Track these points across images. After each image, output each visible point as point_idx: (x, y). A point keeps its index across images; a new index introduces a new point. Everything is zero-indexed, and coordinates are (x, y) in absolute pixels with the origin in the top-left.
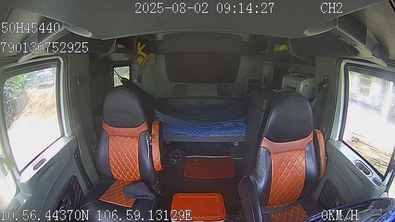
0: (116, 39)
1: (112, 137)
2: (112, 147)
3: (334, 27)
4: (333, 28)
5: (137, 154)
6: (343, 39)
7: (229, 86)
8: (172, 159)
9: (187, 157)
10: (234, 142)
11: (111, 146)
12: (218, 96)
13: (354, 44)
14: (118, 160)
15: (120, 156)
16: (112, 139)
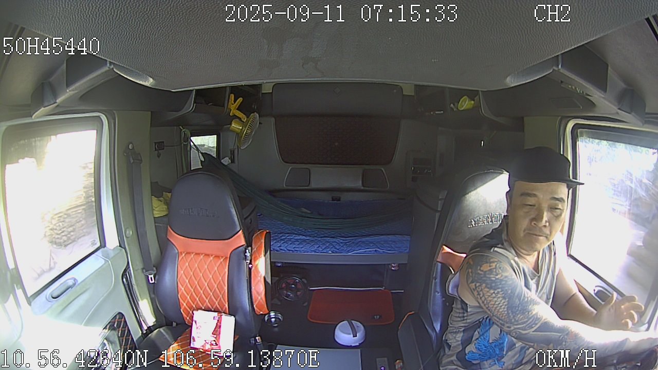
0: (194, 91)
1: (184, 255)
2: (182, 272)
3: (555, 68)
4: (554, 70)
5: (225, 286)
6: (570, 87)
7: (382, 171)
8: (285, 292)
9: (311, 289)
10: (389, 264)
11: (182, 270)
12: (362, 188)
13: (588, 93)
14: (194, 294)
15: (196, 286)
16: (183, 257)
